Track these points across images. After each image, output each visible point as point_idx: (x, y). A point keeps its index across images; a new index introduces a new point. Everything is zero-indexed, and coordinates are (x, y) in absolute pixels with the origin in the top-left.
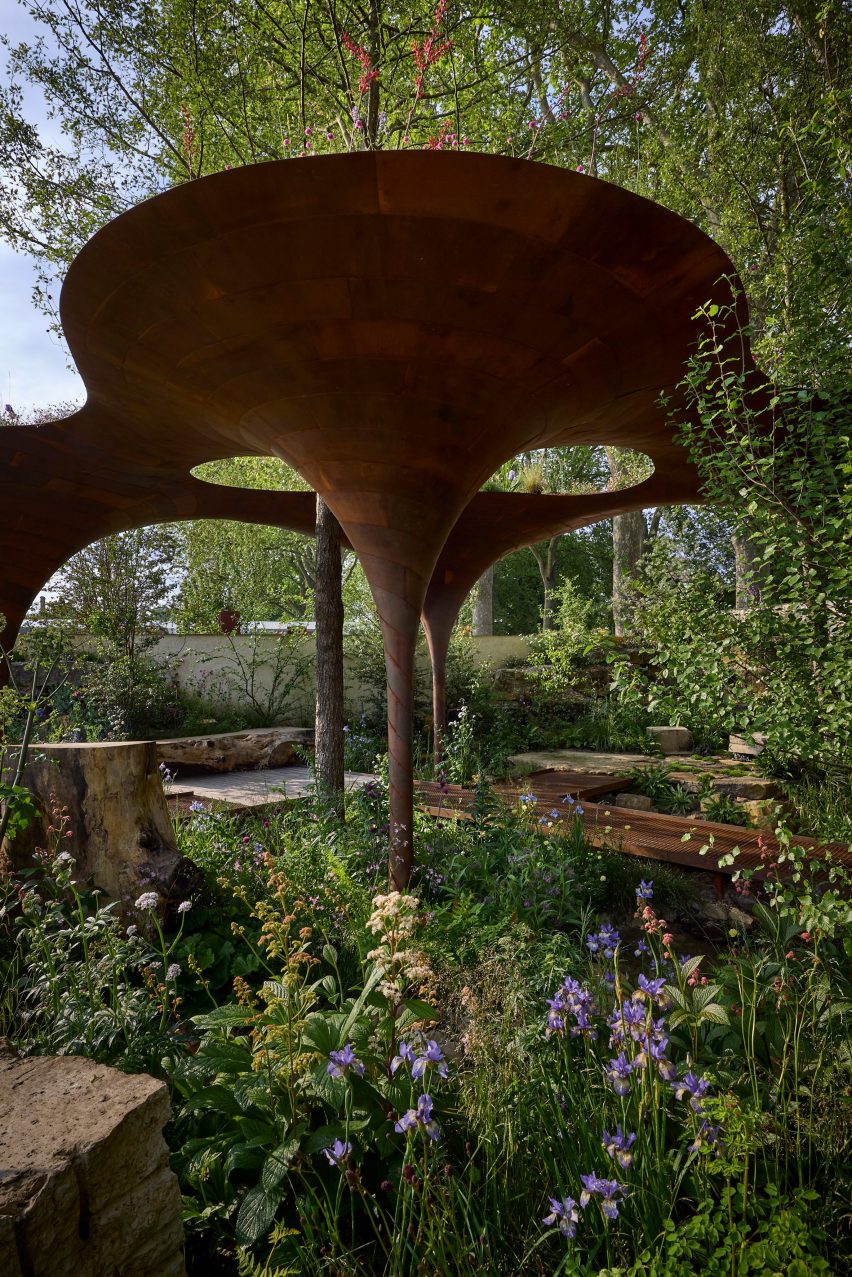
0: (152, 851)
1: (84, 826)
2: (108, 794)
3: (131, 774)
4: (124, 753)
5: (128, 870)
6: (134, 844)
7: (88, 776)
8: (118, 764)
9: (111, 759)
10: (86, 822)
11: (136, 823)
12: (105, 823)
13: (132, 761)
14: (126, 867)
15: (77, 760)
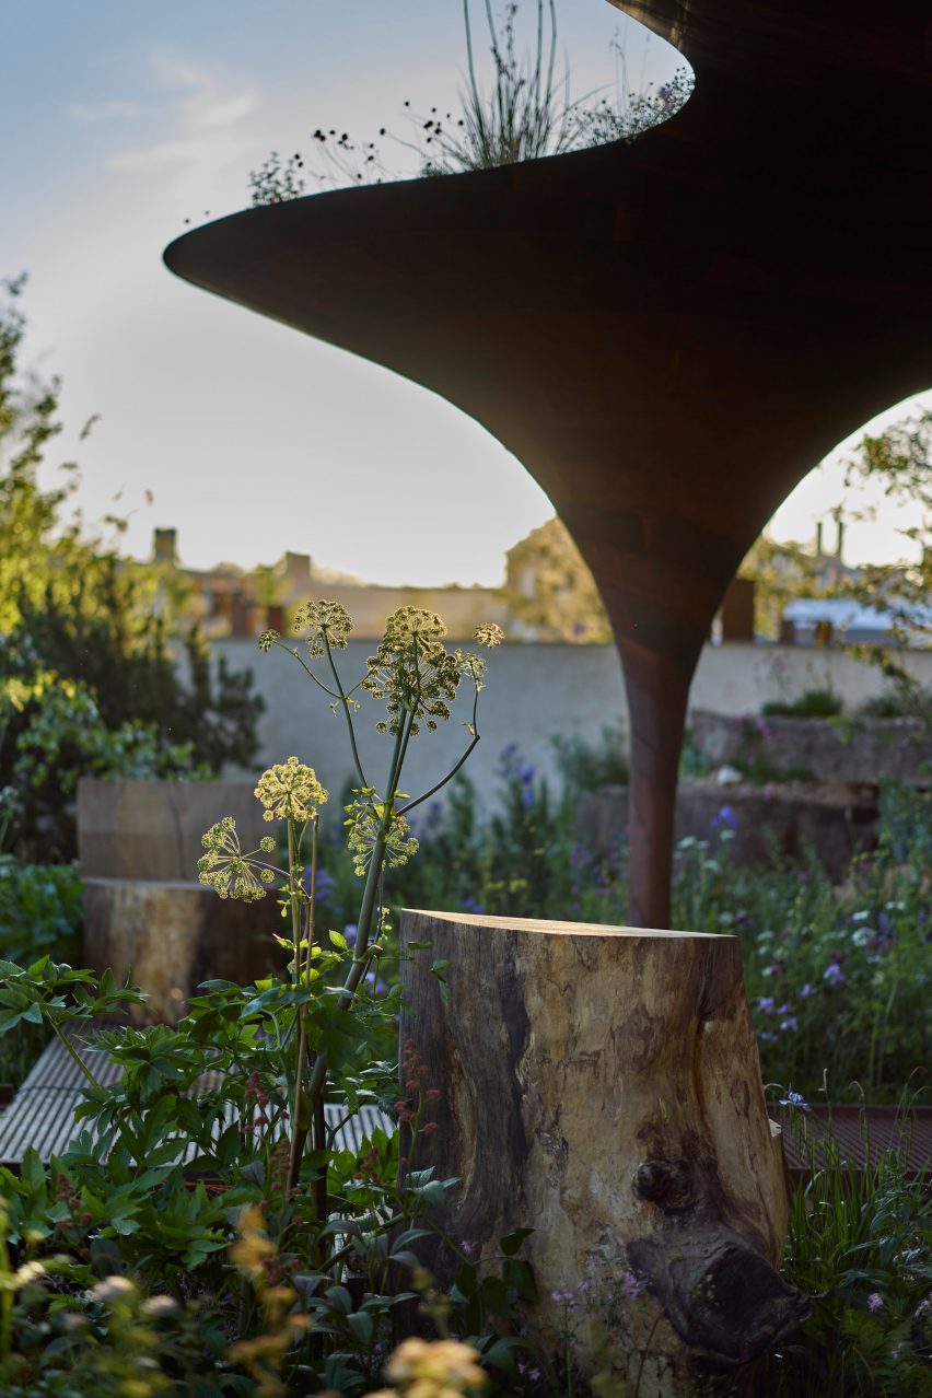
0: (669, 1213)
1: (520, 1122)
2: (576, 1053)
3: (641, 1010)
4: (629, 956)
5: (606, 1248)
6: (626, 1187)
7: (534, 1003)
8: (609, 981)
9: (590, 967)
10: (525, 1111)
11: (641, 1136)
12: (565, 1121)
13: (649, 978)
14: (603, 1240)
15: (510, 960)
